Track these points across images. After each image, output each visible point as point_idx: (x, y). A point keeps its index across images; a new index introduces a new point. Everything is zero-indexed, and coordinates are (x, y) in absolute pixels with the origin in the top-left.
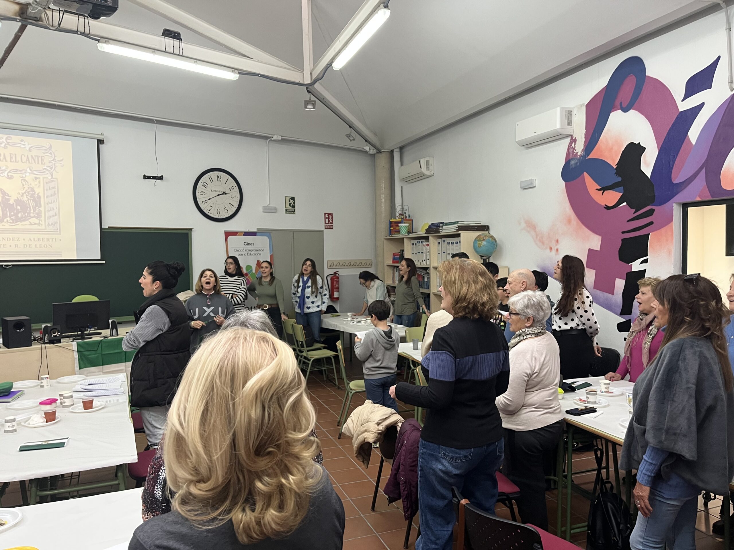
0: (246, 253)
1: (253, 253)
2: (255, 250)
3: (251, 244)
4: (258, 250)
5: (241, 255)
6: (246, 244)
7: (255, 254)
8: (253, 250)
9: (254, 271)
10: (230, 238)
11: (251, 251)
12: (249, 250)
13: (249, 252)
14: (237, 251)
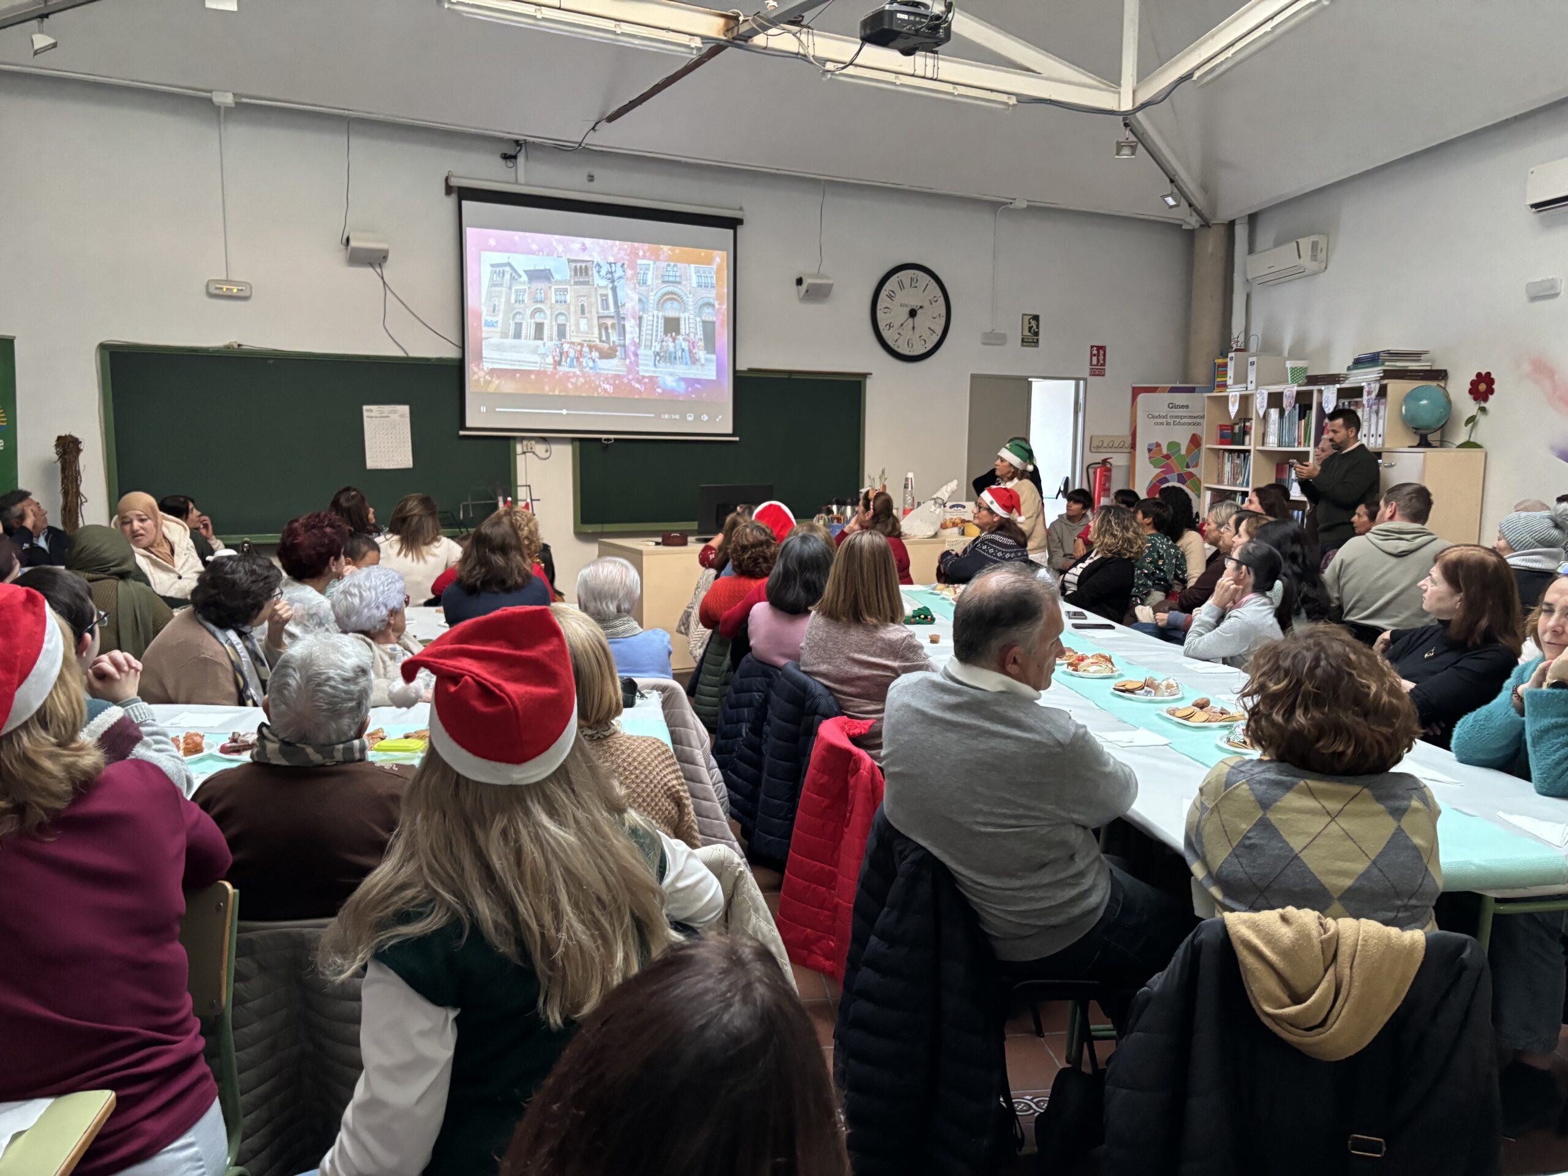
0: (1171, 421)
1: (1184, 421)
2: (1190, 417)
3: (1182, 407)
4: (1195, 417)
5: (1162, 424)
6: (1172, 406)
7: (1190, 424)
8: (1185, 417)
9: (1183, 451)
10: (1141, 397)
11: (1181, 417)
12: (1176, 417)
13: (1178, 420)
14: (1153, 417)
